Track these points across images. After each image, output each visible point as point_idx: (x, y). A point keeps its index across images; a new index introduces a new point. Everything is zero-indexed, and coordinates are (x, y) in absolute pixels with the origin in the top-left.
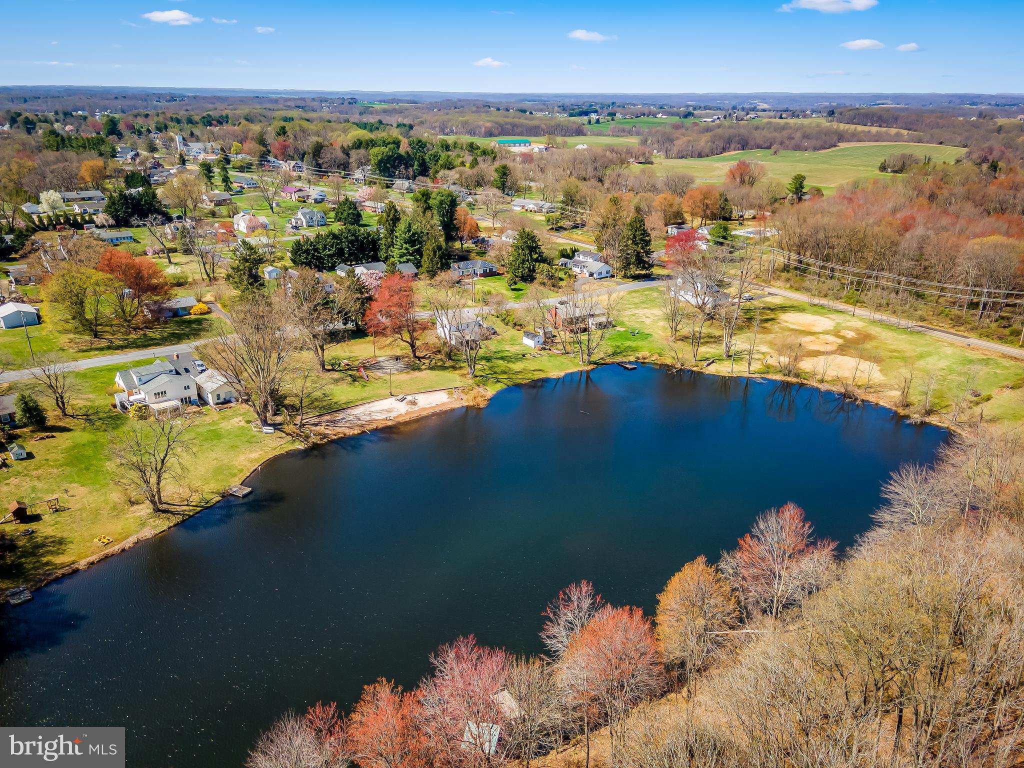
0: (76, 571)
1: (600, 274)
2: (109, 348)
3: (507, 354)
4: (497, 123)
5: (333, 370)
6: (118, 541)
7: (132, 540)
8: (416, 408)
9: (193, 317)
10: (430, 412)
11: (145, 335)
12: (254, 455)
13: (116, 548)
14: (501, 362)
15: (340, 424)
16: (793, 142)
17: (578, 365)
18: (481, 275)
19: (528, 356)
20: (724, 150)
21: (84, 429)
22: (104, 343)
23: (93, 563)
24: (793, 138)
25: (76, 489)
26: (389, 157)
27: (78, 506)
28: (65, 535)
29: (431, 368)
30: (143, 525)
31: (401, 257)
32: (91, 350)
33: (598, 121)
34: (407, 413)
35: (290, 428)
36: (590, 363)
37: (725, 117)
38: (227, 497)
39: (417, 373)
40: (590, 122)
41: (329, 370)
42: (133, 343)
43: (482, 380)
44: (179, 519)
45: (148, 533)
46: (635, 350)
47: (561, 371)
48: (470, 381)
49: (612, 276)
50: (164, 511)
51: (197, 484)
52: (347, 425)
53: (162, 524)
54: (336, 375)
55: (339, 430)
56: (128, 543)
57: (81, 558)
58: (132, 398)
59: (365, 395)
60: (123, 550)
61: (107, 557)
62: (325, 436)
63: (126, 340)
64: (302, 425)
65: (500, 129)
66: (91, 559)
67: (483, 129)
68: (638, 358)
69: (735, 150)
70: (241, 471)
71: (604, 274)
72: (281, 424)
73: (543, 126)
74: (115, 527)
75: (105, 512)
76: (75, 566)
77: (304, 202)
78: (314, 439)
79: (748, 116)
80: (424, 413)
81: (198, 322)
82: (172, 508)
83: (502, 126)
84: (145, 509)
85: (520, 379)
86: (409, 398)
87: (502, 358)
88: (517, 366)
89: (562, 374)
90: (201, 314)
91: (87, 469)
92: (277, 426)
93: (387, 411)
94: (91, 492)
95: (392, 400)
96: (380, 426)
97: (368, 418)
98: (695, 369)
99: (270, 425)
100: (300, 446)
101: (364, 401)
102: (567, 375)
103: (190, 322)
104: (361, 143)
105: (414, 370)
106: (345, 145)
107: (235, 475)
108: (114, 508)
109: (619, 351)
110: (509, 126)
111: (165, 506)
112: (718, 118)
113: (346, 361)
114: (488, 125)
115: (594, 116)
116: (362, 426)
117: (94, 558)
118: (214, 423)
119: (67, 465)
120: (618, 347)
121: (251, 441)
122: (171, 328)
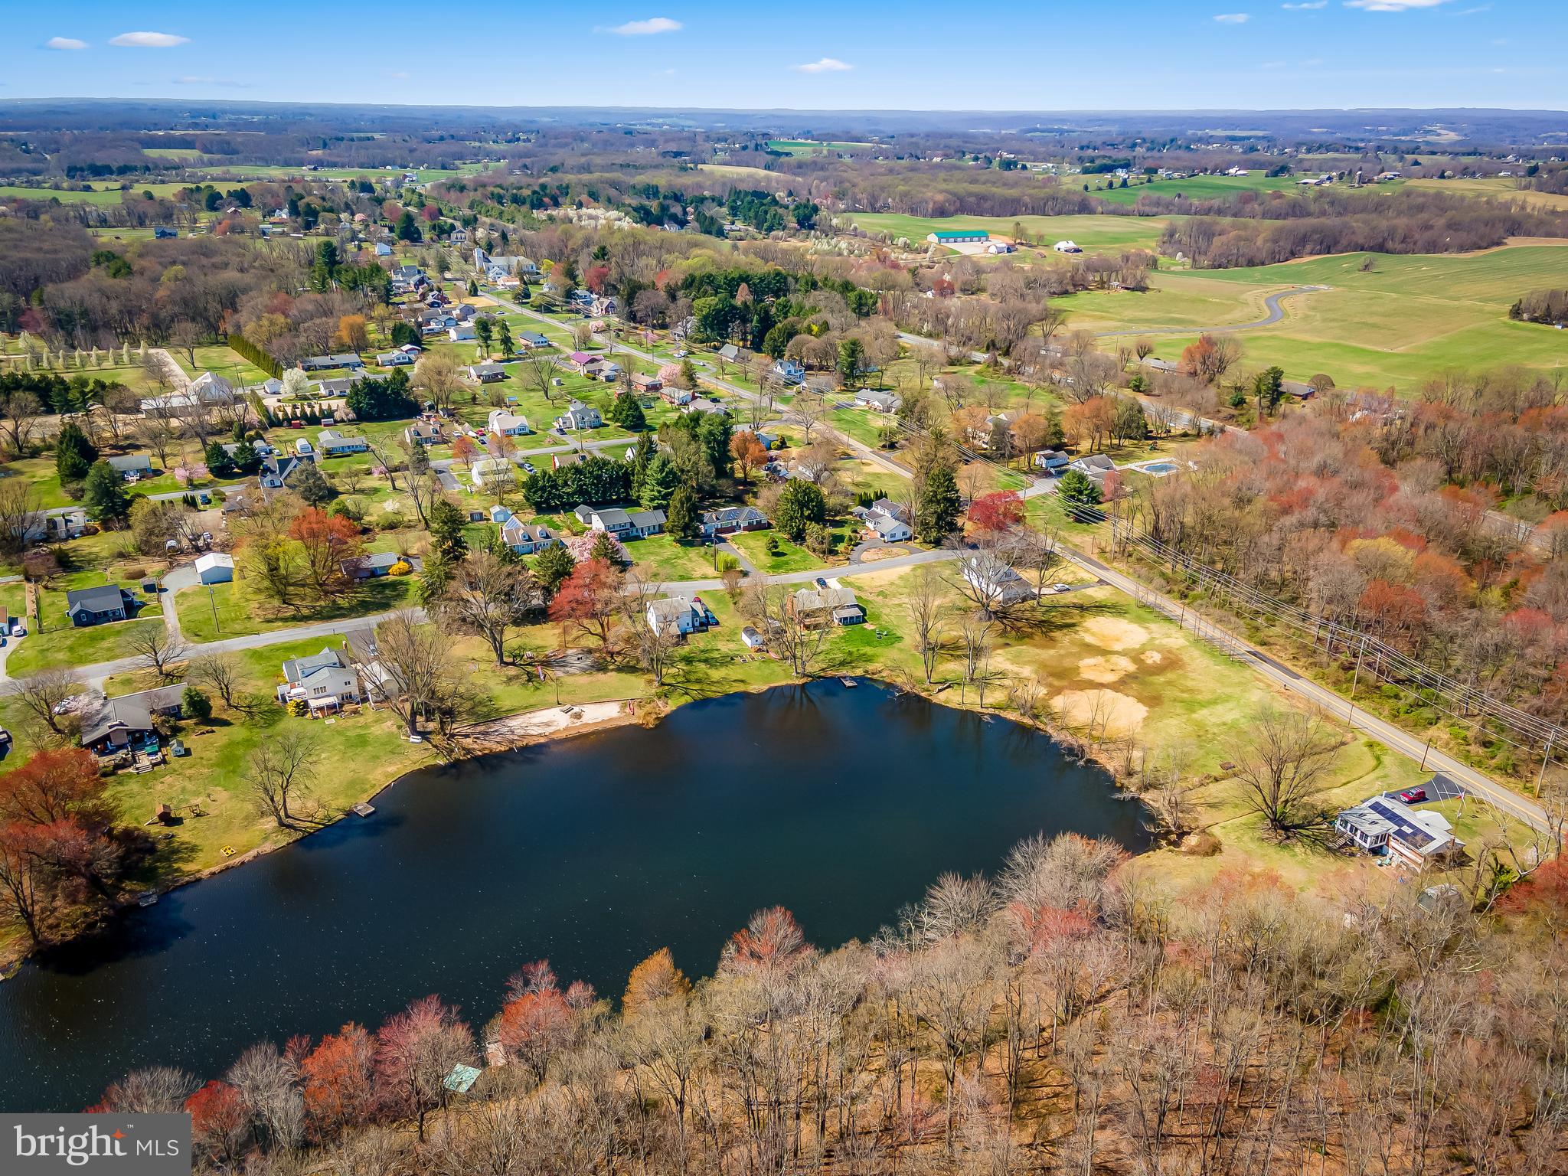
0: (199, 880)
1: (892, 536)
2: (294, 618)
3: (715, 655)
4: (954, 194)
5: (513, 664)
6: (240, 853)
7: (253, 853)
8: (578, 723)
9: (391, 578)
10: (591, 729)
11: (334, 601)
12: (391, 769)
13: (237, 861)
14: (702, 666)
15: (491, 738)
16: (1428, 235)
17: (789, 676)
18: (745, 529)
19: (738, 660)
20: (1293, 254)
21: (243, 724)
22: (290, 612)
23: (213, 874)
24: (1432, 227)
25: (220, 794)
26: (718, 311)
27: (216, 812)
28: (198, 842)
29: (619, 670)
30: (265, 839)
31: (652, 500)
32: (277, 619)
33: (1124, 184)
34: (566, 729)
35: (437, 739)
36: (805, 675)
37: (1341, 177)
38: (350, 814)
39: (601, 676)
40: (1111, 185)
41: (507, 664)
42: (320, 613)
43: (667, 690)
44: (298, 835)
45: (268, 848)
46: (868, 659)
47: (766, 683)
48: (654, 689)
49: (909, 539)
50: (289, 826)
51: (327, 798)
52: (498, 739)
53: (283, 840)
54: (512, 671)
55: (487, 744)
56: (248, 857)
57: (206, 867)
58: (294, 692)
59: (532, 701)
60: (243, 863)
61: (227, 868)
62: (468, 751)
63: (313, 607)
64: (453, 736)
65: (958, 204)
66: (213, 869)
67: (931, 206)
68: (867, 672)
69: (1311, 254)
70: (373, 786)
71: (899, 536)
72: (430, 733)
73: (1026, 199)
74: (242, 838)
75: (236, 822)
76: (198, 875)
77: (594, 379)
78: (458, 754)
79: (1382, 175)
80: (584, 731)
81: (394, 585)
82: (297, 824)
83: (961, 199)
84: (271, 823)
85: (715, 692)
86: (576, 709)
87: (706, 661)
88: (716, 674)
89: (765, 688)
90: (401, 574)
91: (234, 772)
92: (425, 735)
93: (548, 724)
94: (231, 798)
95: (557, 711)
96: (532, 743)
97: (522, 732)
98: (923, 694)
99: (419, 733)
100: (441, 761)
101: (530, 708)
102: (770, 689)
103: (385, 586)
104: (693, 281)
105: (599, 670)
106: (672, 284)
107: (365, 791)
108: (246, 818)
109: (849, 659)
110: (972, 199)
111: (290, 821)
112: (1329, 178)
113: (529, 653)
114: (940, 197)
115: (1121, 174)
116: (512, 742)
117: (216, 869)
118: (366, 726)
119: (218, 765)
120: (850, 653)
121: (396, 751)
122: (363, 595)
